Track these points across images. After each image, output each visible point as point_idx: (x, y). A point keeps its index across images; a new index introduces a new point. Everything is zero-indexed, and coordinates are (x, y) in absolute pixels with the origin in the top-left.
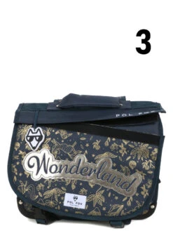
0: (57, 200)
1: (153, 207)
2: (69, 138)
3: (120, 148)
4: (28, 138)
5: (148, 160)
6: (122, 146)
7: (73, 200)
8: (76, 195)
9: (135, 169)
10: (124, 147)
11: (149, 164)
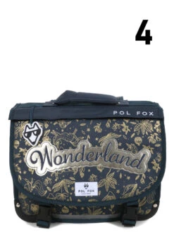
0: (67, 191)
1: (155, 206)
2: (68, 126)
3: (122, 127)
4: (26, 135)
5: (153, 133)
6: (124, 125)
7: (84, 189)
8: (86, 183)
9: (141, 145)
10: (126, 125)
11: (155, 137)
